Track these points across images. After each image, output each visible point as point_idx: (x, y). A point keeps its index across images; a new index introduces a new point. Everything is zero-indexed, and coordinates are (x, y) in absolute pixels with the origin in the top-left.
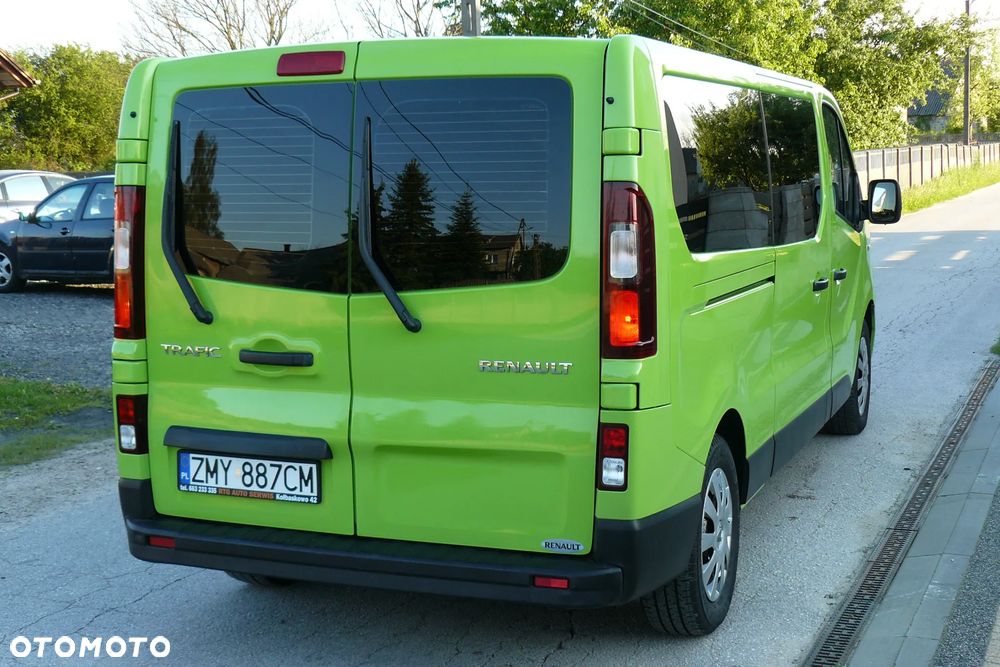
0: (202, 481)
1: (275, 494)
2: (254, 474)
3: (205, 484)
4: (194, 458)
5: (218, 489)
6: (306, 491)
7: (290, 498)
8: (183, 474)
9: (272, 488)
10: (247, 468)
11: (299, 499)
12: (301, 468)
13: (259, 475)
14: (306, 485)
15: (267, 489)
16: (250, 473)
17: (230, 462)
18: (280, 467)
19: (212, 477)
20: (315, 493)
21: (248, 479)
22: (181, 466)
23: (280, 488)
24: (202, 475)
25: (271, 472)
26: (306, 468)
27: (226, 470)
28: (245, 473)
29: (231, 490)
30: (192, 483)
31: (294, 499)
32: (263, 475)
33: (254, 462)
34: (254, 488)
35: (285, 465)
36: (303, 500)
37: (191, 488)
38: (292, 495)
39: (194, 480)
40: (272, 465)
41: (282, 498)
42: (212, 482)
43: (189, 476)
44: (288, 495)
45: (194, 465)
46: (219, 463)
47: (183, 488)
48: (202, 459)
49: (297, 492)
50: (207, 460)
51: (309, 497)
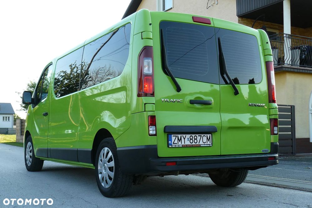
0: (177, 143)
1: (200, 145)
2: (193, 139)
3: (177, 144)
4: (173, 136)
5: (182, 145)
6: (209, 143)
7: (204, 146)
8: (170, 142)
9: (199, 143)
10: (191, 137)
11: (207, 145)
12: (207, 136)
13: (195, 139)
14: (209, 141)
15: (198, 143)
16: (192, 139)
17: (186, 136)
18: (201, 136)
19: (180, 142)
20: (211, 143)
21: (191, 141)
22: (169, 139)
23: (201, 143)
24: (176, 141)
25: (199, 138)
26: (208, 135)
27: (184, 139)
28: (191, 139)
29: (187, 145)
30: (173, 144)
31: (206, 145)
32: (196, 139)
33: (193, 135)
34: (194, 143)
35: (202, 135)
36: (208, 145)
37: (173, 146)
38: (205, 144)
39: (174, 143)
40: (199, 136)
41: (202, 146)
42: (180, 143)
43: (172, 142)
44: (204, 145)
45: (173, 138)
46: (182, 137)
47: (170, 146)
48: (176, 136)
49: (206, 143)
50: (178, 136)
51: (210, 145)
